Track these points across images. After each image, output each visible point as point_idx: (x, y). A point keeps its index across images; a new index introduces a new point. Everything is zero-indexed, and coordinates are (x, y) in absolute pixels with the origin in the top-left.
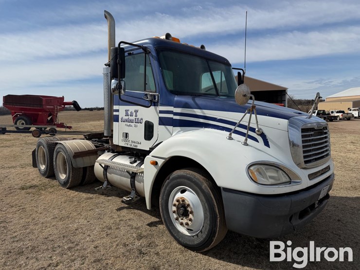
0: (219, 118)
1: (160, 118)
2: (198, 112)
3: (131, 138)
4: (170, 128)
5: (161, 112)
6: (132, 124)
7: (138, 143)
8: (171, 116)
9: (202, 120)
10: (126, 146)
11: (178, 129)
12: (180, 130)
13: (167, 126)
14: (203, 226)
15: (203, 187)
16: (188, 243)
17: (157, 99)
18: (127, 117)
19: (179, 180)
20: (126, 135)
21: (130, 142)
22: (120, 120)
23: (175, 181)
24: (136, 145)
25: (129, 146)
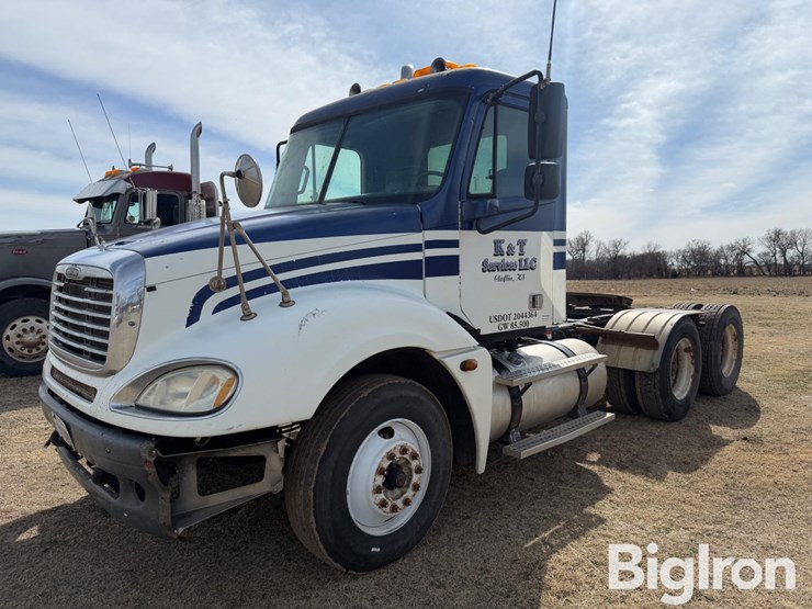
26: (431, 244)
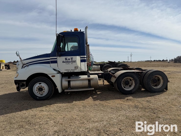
26: (51, 59)
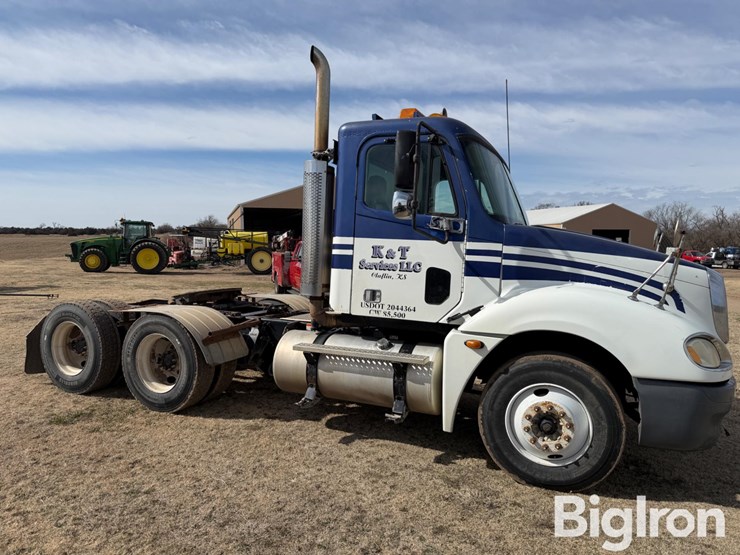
0: (599, 265)
1: (468, 264)
2: (558, 254)
3: (386, 299)
4: (494, 282)
5: (470, 252)
6: (390, 273)
7: (409, 310)
8: (497, 260)
9: (565, 269)
10: (373, 315)
11: (515, 283)
12: (518, 284)
13: (487, 279)
14: (591, 446)
15: (593, 381)
16: (556, 479)
17: (461, 229)
18: (378, 260)
19: (533, 373)
20: (374, 295)
21: (386, 307)
22: (356, 264)
23: (526, 375)
24: (402, 312)
25: (382, 315)
